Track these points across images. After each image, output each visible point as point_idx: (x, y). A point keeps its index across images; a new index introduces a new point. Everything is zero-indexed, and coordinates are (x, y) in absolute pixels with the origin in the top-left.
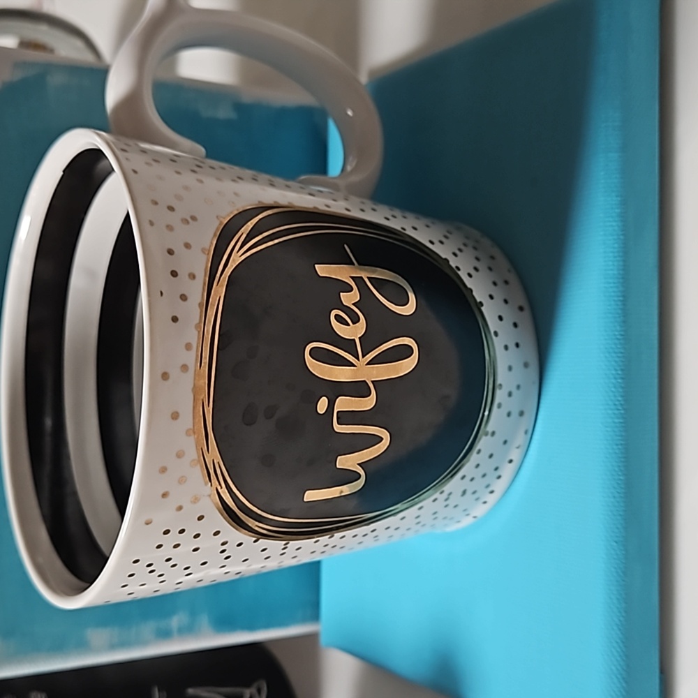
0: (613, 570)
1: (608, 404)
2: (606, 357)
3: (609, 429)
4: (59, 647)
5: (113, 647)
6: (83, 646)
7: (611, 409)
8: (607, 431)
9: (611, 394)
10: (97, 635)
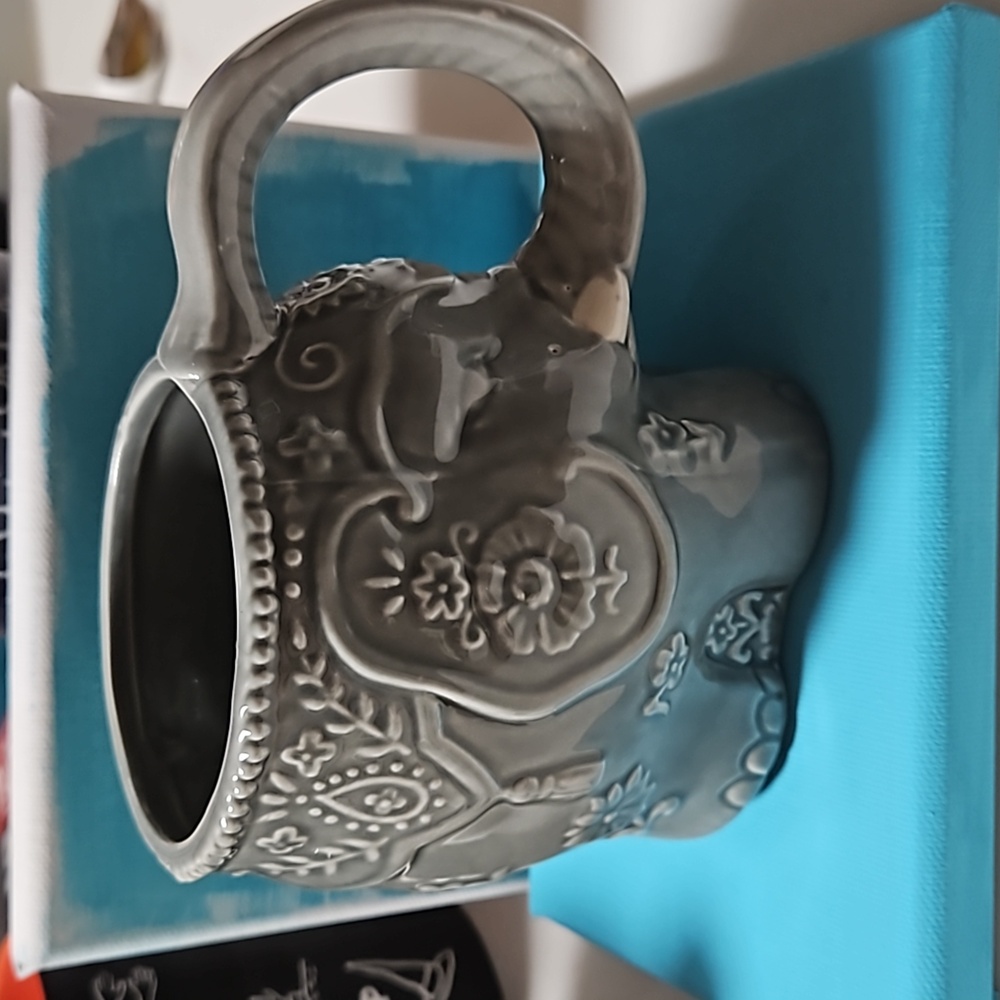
0: (928, 850)
1: (924, 621)
2: (921, 554)
3: (924, 655)
4: (169, 920)
5: (242, 917)
6: (202, 918)
7: (928, 628)
8: (923, 658)
9: (928, 606)
10: (221, 902)
